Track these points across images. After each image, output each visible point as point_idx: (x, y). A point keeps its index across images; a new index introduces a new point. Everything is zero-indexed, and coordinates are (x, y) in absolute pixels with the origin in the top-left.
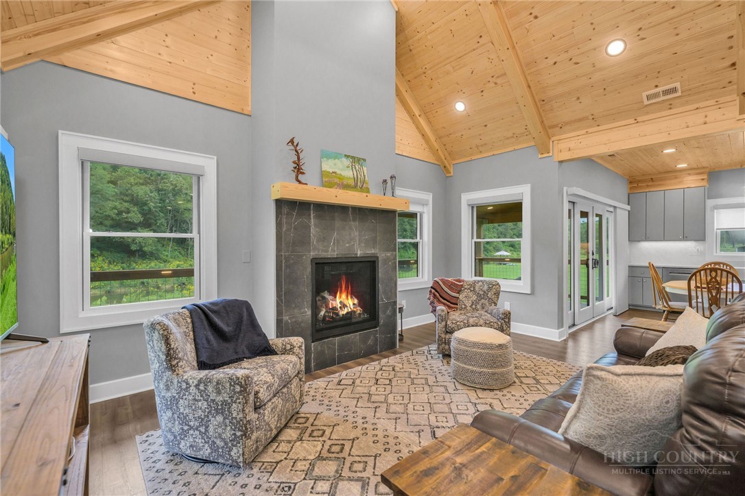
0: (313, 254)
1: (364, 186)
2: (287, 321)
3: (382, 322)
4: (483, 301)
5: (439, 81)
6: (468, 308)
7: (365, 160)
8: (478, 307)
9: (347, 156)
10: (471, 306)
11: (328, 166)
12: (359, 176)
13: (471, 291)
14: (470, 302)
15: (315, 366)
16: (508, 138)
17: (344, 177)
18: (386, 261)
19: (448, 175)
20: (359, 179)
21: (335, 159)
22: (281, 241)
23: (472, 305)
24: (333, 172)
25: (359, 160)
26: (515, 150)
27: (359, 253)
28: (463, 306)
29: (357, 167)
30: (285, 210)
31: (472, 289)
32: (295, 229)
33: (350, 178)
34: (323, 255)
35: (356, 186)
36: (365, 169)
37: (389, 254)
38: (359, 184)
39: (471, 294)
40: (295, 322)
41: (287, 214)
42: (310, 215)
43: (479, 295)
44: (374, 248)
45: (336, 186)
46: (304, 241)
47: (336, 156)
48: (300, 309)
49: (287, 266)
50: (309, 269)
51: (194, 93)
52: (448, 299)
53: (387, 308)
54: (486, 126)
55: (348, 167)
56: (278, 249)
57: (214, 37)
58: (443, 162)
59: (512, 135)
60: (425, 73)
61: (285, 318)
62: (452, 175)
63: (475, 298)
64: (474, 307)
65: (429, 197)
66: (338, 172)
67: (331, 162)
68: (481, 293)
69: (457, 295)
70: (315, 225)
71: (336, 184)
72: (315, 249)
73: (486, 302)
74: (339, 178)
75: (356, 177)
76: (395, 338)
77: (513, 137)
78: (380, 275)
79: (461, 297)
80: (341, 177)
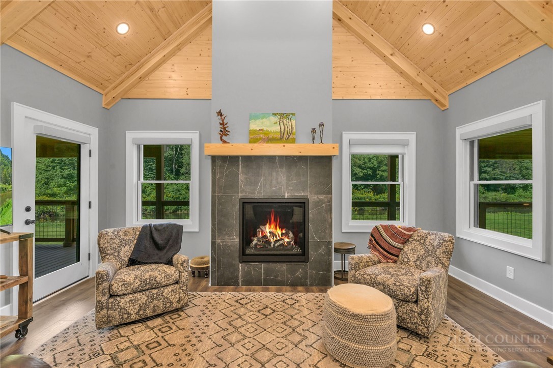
0: (240, 195)
1: (291, 137)
2: (219, 243)
3: (312, 259)
4: (430, 258)
5: (396, 12)
6: (412, 263)
7: (293, 114)
8: (423, 264)
9: (275, 114)
10: (415, 262)
11: (255, 126)
12: (286, 129)
13: (420, 243)
14: (415, 256)
15: (242, 281)
16: (505, 45)
17: (271, 132)
18: (319, 203)
19: (443, 109)
20: (286, 132)
21: (262, 119)
22: (216, 185)
23: (417, 260)
24: (260, 130)
25: (287, 115)
26: (520, 57)
27: (286, 195)
28: (406, 260)
29: (285, 122)
30: (219, 163)
31: (422, 242)
32: (226, 176)
33: (276, 132)
34: (251, 196)
35: (281, 138)
36: (294, 122)
37: (322, 197)
38: (285, 136)
39: (419, 247)
40: (226, 245)
41: (220, 166)
42: (238, 165)
43: (427, 251)
44: (303, 191)
45: (261, 141)
46: (233, 185)
47: (264, 116)
48: (230, 236)
49: (220, 204)
50: (238, 207)
51: (187, 94)
52: (386, 248)
53: (320, 247)
54: (467, 40)
55: (275, 123)
56: (213, 191)
57: (199, 55)
58: (432, 96)
59: (509, 39)
60: (381, 10)
61: (218, 241)
62: (447, 107)
63: (422, 252)
64: (418, 263)
65: (411, 137)
66: (265, 129)
67: (258, 122)
68: (430, 248)
69: (401, 246)
70: (243, 173)
71: (260, 139)
72: (243, 191)
73: (433, 260)
74: (265, 134)
75: (283, 130)
76: (330, 276)
77: (512, 40)
78: (311, 216)
79: (406, 248)
80: (267, 133)
